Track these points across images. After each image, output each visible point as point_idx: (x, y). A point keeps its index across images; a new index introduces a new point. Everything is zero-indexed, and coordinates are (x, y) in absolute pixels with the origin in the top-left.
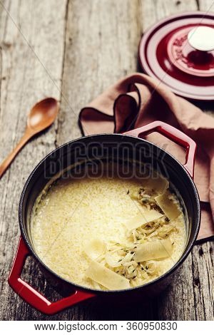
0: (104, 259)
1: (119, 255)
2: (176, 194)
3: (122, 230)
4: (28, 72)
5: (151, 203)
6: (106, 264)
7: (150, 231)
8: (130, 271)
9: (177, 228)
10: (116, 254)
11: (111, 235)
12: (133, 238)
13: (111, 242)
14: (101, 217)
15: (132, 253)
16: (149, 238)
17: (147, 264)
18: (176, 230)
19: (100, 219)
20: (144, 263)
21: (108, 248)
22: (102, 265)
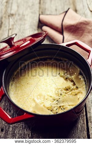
0: (43, 103)
1: (51, 101)
2: (83, 76)
3: (54, 90)
4: (22, 26)
5: (70, 79)
6: (44, 105)
7: (68, 91)
8: (55, 109)
9: (82, 91)
10: (49, 101)
11: (48, 92)
12: (59, 94)
13: (48, 95)
14: (45, 84)
15: (57, 101)
16: (67, 95)
17: (64, 107)
18: (81, 92)
19: (44, 84)
20: (63, 106)
21: (46, 98)
22: (42, 105)
